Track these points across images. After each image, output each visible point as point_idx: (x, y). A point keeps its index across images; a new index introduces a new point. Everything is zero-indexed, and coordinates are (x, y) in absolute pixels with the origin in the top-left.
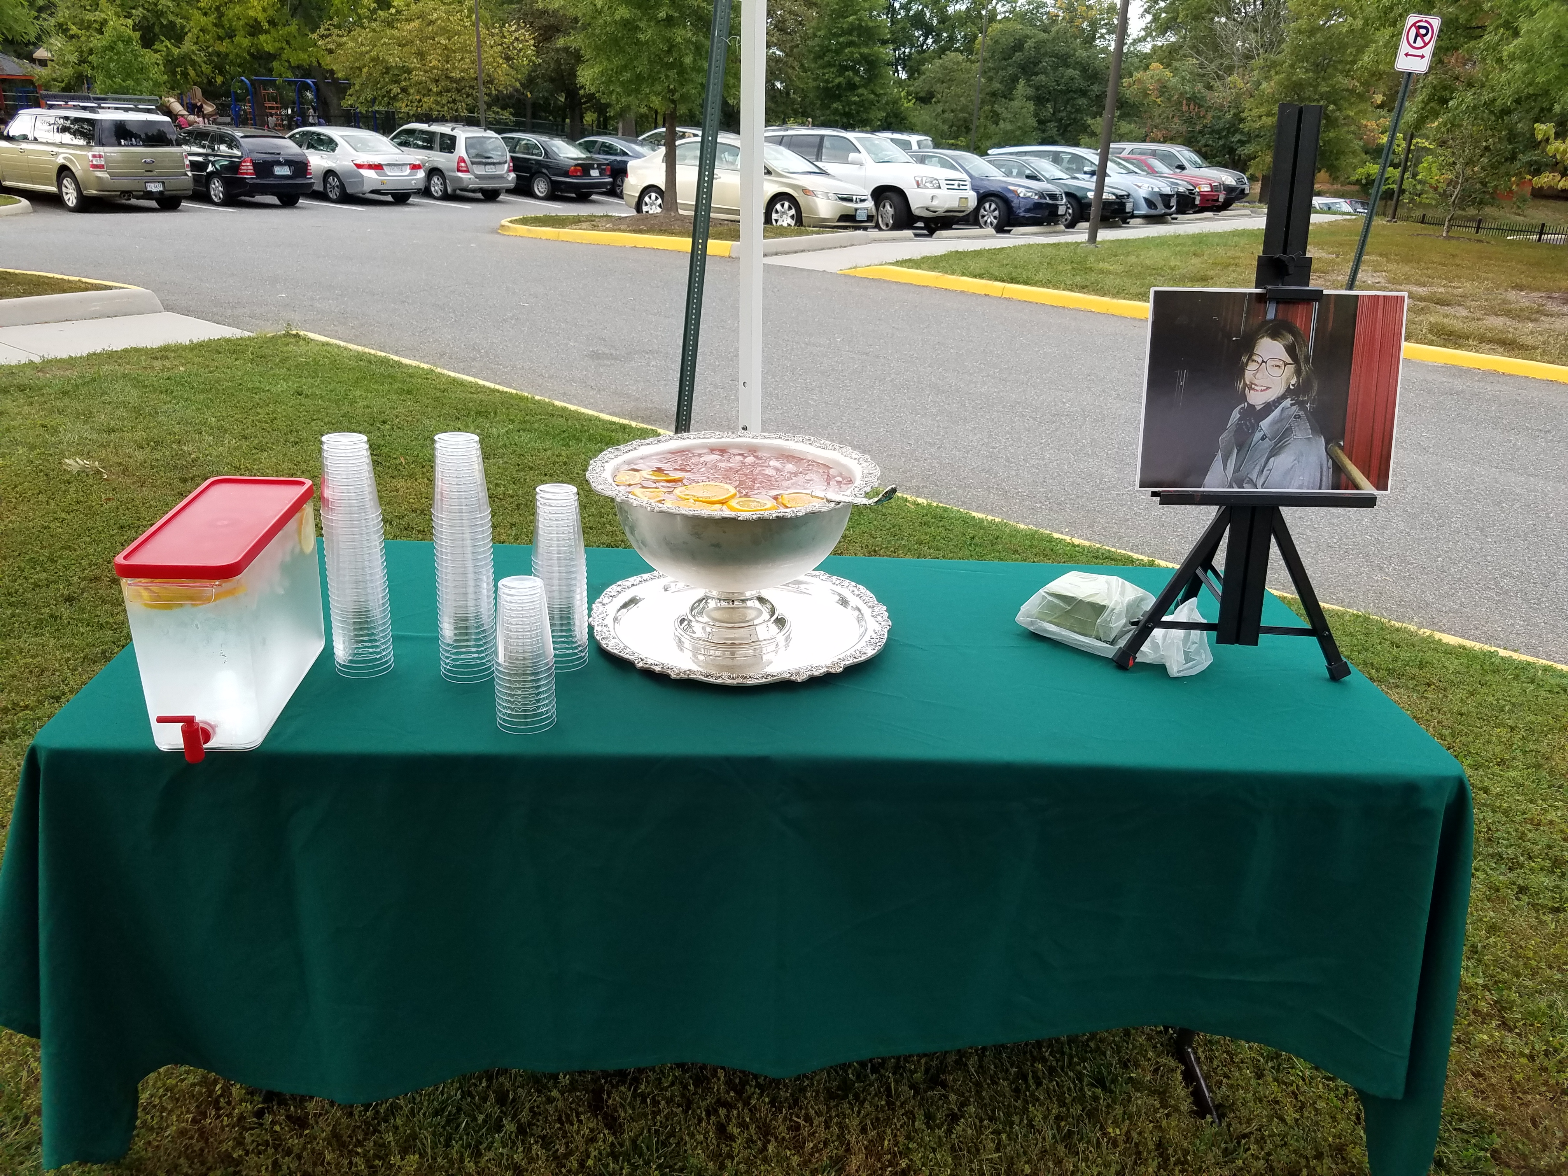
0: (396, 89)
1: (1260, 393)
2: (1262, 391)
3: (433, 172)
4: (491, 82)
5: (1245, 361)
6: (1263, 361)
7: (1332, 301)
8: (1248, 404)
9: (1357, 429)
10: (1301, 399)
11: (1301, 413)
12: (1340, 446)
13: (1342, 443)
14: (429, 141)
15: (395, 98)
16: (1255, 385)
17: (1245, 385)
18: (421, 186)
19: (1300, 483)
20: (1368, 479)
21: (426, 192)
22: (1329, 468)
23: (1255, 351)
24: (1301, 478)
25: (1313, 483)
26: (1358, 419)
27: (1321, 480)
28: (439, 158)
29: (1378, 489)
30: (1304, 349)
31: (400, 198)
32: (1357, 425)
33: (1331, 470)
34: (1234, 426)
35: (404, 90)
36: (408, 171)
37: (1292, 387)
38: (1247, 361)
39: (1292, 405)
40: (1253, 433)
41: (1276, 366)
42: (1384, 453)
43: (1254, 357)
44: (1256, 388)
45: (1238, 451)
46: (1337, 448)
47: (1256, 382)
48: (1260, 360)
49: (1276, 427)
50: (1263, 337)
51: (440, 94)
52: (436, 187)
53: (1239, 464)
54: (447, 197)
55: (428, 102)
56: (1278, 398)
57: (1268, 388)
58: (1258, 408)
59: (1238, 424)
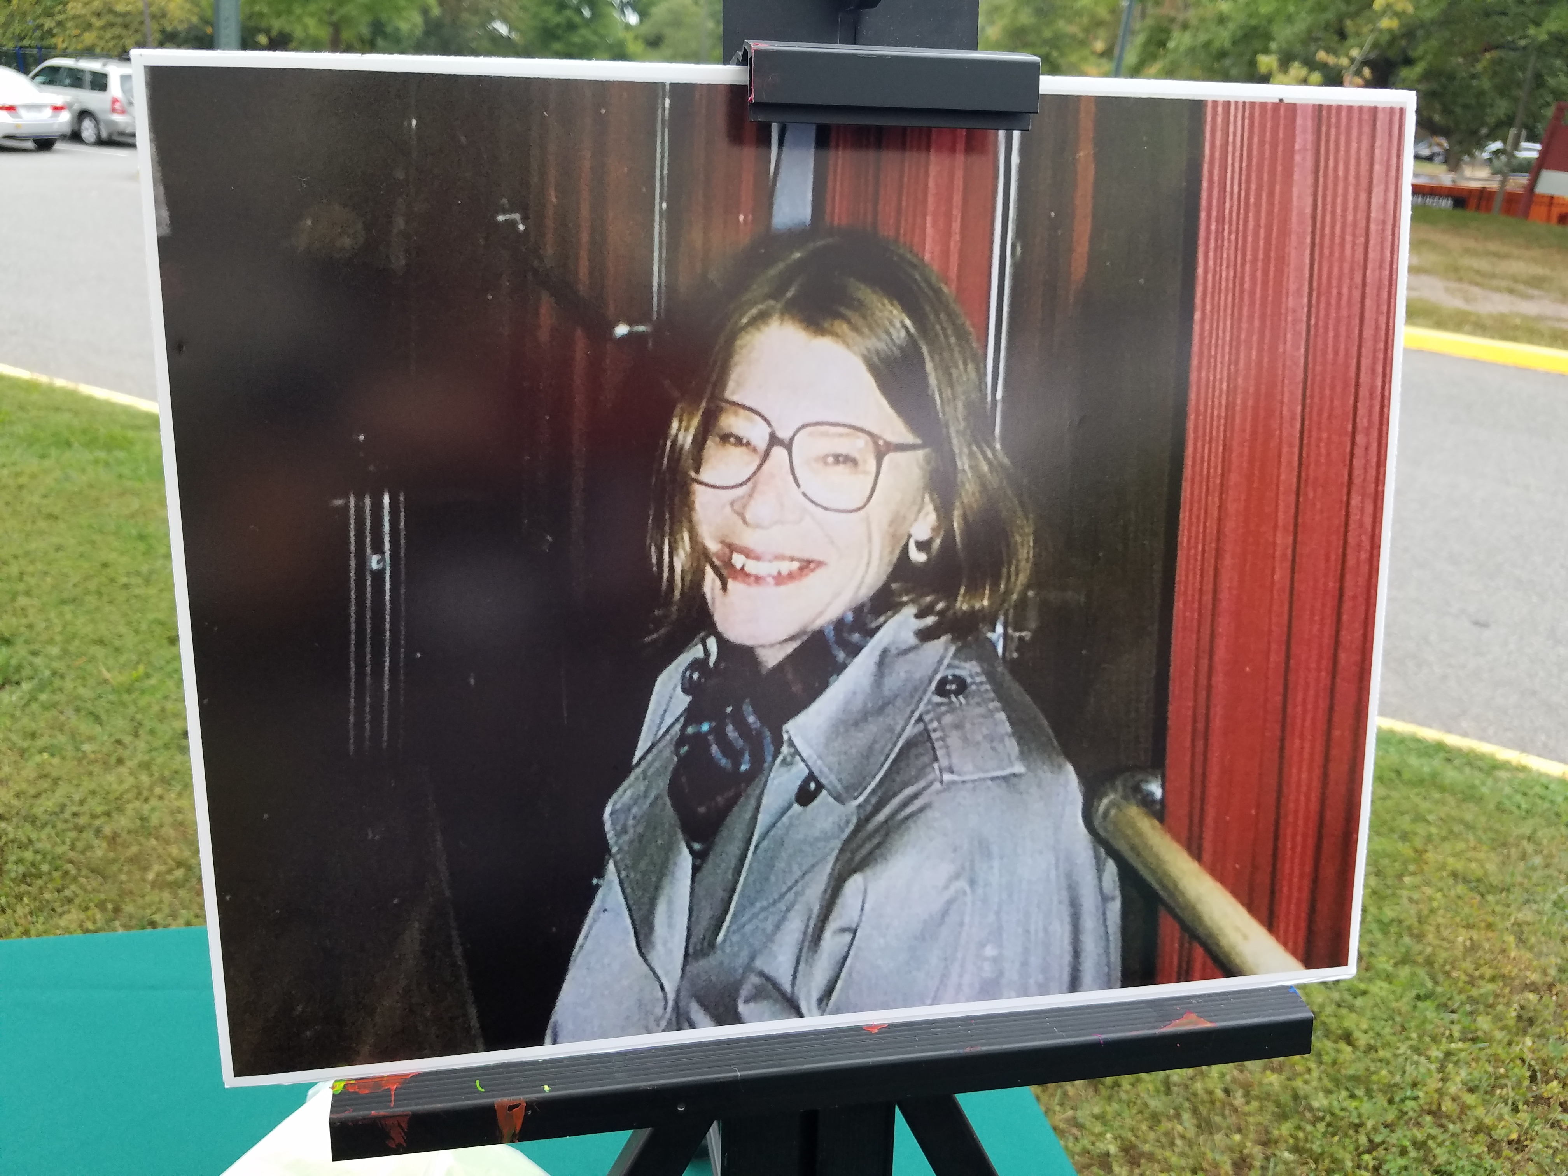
0: (49, 23)
1: (770, 590)
2: (780, 579)
3: (83, 114)
4: (164, 16)
5: (686, 439)
6: (774, 440)
7: (1087, 123)
8: (722, 642)
9: (1217, 723)
10: (962, 605)
11: (969, 669)
12: (1147, 802)
13: (1155, 789)
14: (76, 79)
15: (50, 33)
16: (747, 553)
17: (701, 555)
18: (67, 130)
19: (988, 970)
20: (1270, 923)
21: (75, 137)
22: (1105, 899)
23: (733, 392)
24: (990, 951)
25: (1045, 969)
26: (1219, 679)
27: (1076, 953)
28: (89, 98)
29: (1309, 962)
30: (964, 373)
31: (44, 144)
32: (1218, 711)
33: (1116, 906)
34: (666, 750)
35: (60, 24)
36: (49, 112)
37: (918, 557)
38: (700, 443)
39: (925, 635)
40: (758, 770)
41: (840, 459)
42: (1334, 817)
43: (732, 422)
44: (752, 567)
45: (700, 859)
46: (1134, 812)
47: (748, 538)
48: (758, 434)
49: (861, 738)
50: (763, 317)
51: (104, 28)
52: (88, 130)
53: (706, 916)
54: (101, 142)
55: (89, 38)
56: (858, 611)
57: (807, 566)
58: (771, 658)
59: (682, 740)
